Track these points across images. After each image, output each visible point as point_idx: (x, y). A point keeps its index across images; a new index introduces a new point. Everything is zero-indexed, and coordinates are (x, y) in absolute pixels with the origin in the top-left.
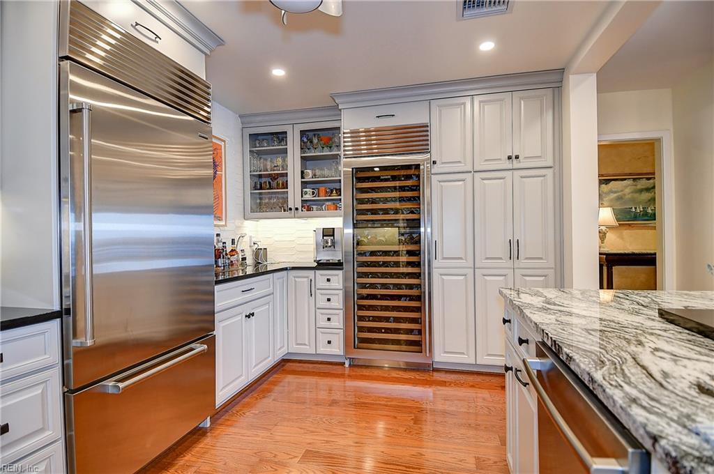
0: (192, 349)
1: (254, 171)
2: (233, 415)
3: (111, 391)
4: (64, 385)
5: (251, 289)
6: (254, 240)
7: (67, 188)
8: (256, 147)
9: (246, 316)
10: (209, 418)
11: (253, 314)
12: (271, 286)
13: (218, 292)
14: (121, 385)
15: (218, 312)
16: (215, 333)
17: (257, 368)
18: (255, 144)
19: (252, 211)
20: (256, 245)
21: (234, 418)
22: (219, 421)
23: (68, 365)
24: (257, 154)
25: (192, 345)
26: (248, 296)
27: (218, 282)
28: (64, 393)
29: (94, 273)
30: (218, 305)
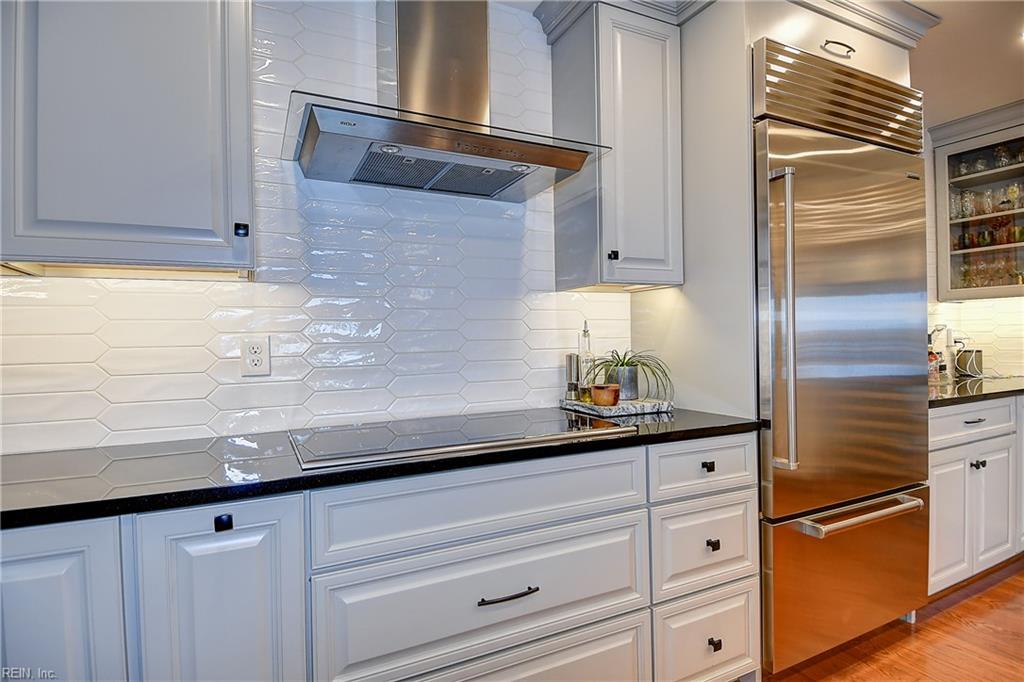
0: (896, 502)
1: (957, 217)
2: (951, 619)
3: (808, 532)
4: (760, 510)
5: (980, 421)
6: (955, 335)
7: (765, 275)
8: (961, 176)
9: (972, 465)
10: (914, 612)
11: (984, 464)
12: (1013, 418)
13: (932, 418)
14: (825, 528)
15: (932, 451)
16: (927, 483)
17: (988, 555)
18: (959, 171)
19: (954, 286)
20: (959, 346)
21: (954, 624)
22: (929, 621)
23: (765, 487)
24: (959, 188)
25: (898, 496)
26: (975, 432)
27: (933, 404)
28: (760, 521)
29: (798, 377)
30: (933, 440)
